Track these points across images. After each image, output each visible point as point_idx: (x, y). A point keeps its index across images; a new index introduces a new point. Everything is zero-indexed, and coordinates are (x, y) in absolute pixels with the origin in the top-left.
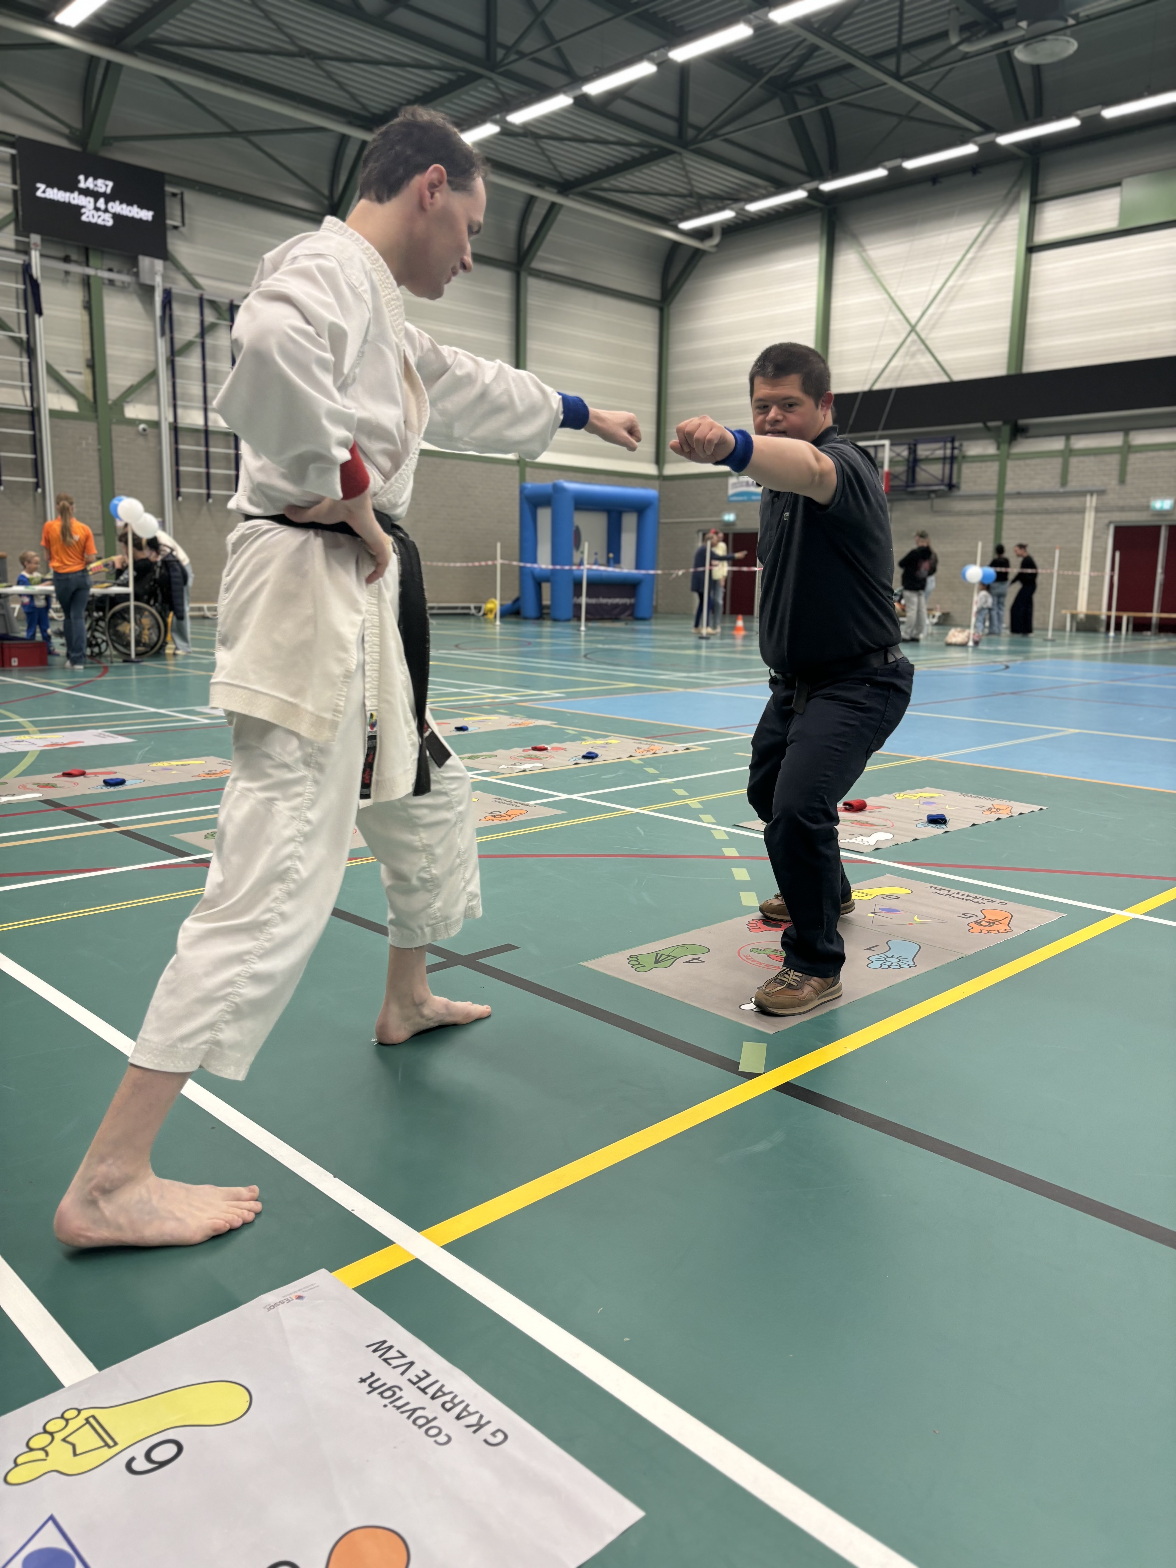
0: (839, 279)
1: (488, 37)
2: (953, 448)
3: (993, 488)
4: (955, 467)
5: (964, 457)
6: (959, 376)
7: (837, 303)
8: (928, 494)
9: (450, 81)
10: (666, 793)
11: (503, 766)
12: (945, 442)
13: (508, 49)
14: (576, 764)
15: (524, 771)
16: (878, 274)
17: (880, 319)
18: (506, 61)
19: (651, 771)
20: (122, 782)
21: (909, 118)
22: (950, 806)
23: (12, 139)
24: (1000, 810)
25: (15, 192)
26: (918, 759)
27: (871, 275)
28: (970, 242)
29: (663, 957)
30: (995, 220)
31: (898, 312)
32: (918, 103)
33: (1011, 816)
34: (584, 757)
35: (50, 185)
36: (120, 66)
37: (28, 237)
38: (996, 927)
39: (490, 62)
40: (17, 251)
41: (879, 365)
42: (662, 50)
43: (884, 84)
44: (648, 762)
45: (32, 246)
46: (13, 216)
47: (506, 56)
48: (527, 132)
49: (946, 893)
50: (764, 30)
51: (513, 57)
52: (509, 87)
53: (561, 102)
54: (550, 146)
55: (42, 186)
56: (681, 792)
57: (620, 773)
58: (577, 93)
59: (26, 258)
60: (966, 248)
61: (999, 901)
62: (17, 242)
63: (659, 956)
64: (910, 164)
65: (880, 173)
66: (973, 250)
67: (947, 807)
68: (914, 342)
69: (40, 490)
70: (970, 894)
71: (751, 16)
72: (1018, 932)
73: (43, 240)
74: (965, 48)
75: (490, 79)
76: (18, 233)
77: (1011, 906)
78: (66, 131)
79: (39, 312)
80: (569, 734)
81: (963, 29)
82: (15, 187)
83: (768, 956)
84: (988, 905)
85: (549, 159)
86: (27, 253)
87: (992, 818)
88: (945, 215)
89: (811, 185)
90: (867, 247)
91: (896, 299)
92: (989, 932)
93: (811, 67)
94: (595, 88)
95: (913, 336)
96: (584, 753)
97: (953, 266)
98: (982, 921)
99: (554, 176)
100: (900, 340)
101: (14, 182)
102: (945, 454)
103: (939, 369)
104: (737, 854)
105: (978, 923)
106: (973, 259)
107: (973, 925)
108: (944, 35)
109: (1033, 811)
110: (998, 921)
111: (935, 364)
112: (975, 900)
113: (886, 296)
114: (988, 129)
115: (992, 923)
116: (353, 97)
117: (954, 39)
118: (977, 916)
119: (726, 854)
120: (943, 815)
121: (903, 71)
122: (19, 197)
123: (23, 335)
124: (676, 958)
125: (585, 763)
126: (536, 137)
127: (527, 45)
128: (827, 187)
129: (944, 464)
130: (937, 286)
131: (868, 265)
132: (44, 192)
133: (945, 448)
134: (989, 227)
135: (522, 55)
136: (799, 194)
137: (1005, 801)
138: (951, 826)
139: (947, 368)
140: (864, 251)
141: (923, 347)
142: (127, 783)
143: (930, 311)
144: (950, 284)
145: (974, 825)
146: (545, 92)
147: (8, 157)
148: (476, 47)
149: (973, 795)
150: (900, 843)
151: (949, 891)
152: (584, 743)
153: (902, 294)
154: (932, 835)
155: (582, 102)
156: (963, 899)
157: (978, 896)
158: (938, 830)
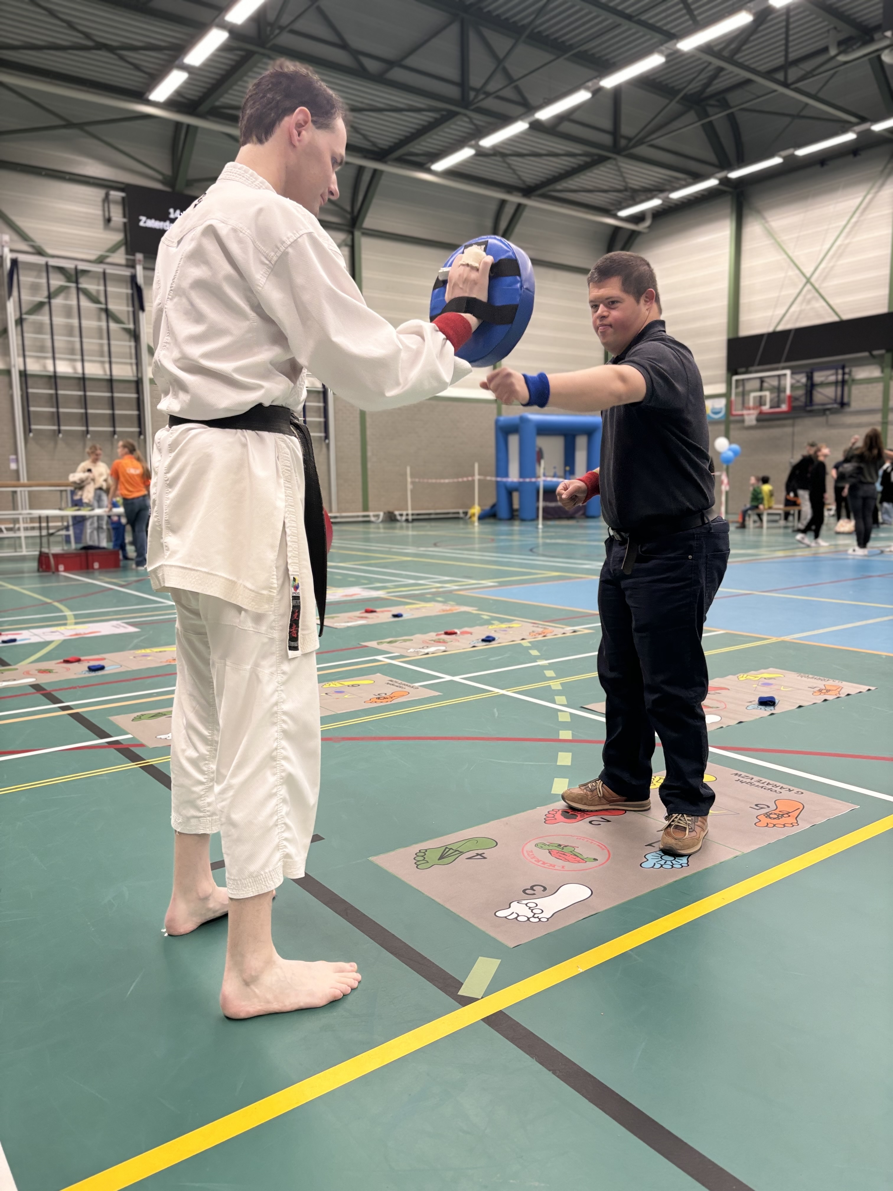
0: (746, 246)
1: (463, 84)
2: (844, 374)
3: (878, 404)
4: (846, 389)
5: (853, 381)
6: (847, 316)
7: (746, 264)
8: (824, 411)
9: (436, 119)
10: (537, 674)
11: (412, 650)
12: (837, 369)
13: (477, 91)
14: (474, 647)
15: (427, 654)
16: (779, 240)
17: (782, 275)
18: (476, 100)
19: (534, 653)
20: (102, 668)
21: (799, 116)
22: (785, 687)
23: (122, 186)
24: (830, 690)
25: (125, 224)
26: (774, 640)
27: (772, 241)
28: (853, 209)
29: (451, 851)
30: (873, 191)
31: (795, 268)
32: (807, 105)
33: (838, 697)
34: (483, 640)
35: (149, 217)
36: (196, 128)
37: (134, 255)
38: (782, 821)
39: (464, 102)
40: (127, 266)
41: (781, 311)
42: (595, 81)
43: (775, 91)
44: (535, 645)
45: (137, 262)
46: (124, 242)
47: (476, 97)
48: (496, 152)
49: (748, 780)
50: (674, 57)
51: (482, 96)
52: (480, 119)
53: (520, 127)
54: (514, 161)
55: (143, 218)
56: (550, 673)
57: (507, 655)
58: (531, 119)
59: (132, 270)
60: (850, 214)
61: (796, 790)
62: (127, 260)
63: (447, 850)
64: (801, 152)
65: (776, 161)
66: (857, 215)
67: (782, 688)
68: (809, 291)
69: (142, 437)
70: (771, 782)
71: (663, 48)
72: (804, 826)
73: (145, 257)
74: (842, 58)
75: (465, 115)
76: (128, 253)
77: (808, 797)
78: (160, 177)
79: (142, 308)
80: (483, 618)
81: (840, 44)
82: (125, 220)
83: (550, 852)
84: (785, 794)
85: (514, 172)
86: (133, 267)
87: (819, 699)
88: (832, 190)
89: (722, 175)
90: (769, 219)
91: (794, 259)
92: (774, 825)
93: (718, 85)
94: (545, 114)
95: (809, 286)
96: (484, 637)
97: (840, 229)
98: (771, 814)
99: (518, 183)
100: (798, 291)
101: (124, 216)
102: (837, 379)
103: (830, 311)
104: (570, 737)
105: (767, 815)
106: (856, 223)
107: (762, 818)
108: (825, 50)
109: (860, 692)
110: (787, 814)
111: (827, 307)
112: (774, 788)
113: (785, 256)
114: (863, 120)
115: (780, 816)
116: (365, 137)
117: (833, 52)
118: (768, 807)
119: (561, 737)
120: (773, 698)
121: (791, 79)
122: (128, 228)
123: (131, 326)
124: (462, 853)
125: (482, 646)
126: (503, 155)
127: (492, 87)
128: (734, 175)
129: (836, 387)
130: (827, 246)
131: (770, 233)
132: (145, 222)
133: (837, 374)
134: (869, 197)
135: (488, 94)
136: (712, 182)
137: (837, 681)
138: (778, 709)
139: (837, 310)
140: (767, 222)
141: (817, 295)
142: (106, 668)
143: (822, 266)
144: (838, 243)
145: (800, 707)
146: (506, 120)
147: (120, 199)
148: (453, 92)
149: (810, 676)
150: (724, 726)
151: (752, 779)
152: (490, 627)
153: (800, 254)
154: (757, 717)
155: (536, 126)
156: (762, 787)
157: (778, 784)
158: (765, 712)
